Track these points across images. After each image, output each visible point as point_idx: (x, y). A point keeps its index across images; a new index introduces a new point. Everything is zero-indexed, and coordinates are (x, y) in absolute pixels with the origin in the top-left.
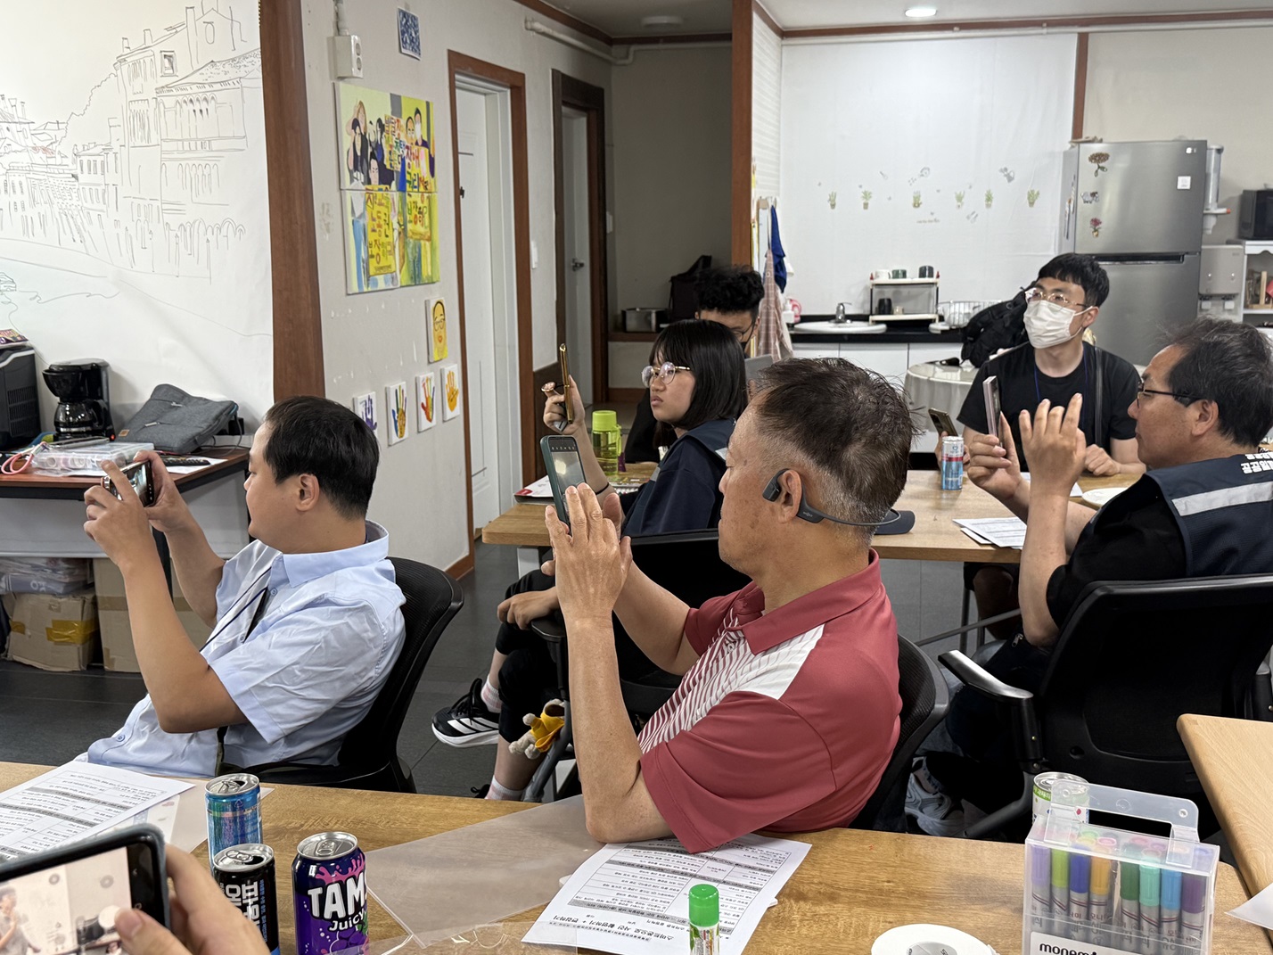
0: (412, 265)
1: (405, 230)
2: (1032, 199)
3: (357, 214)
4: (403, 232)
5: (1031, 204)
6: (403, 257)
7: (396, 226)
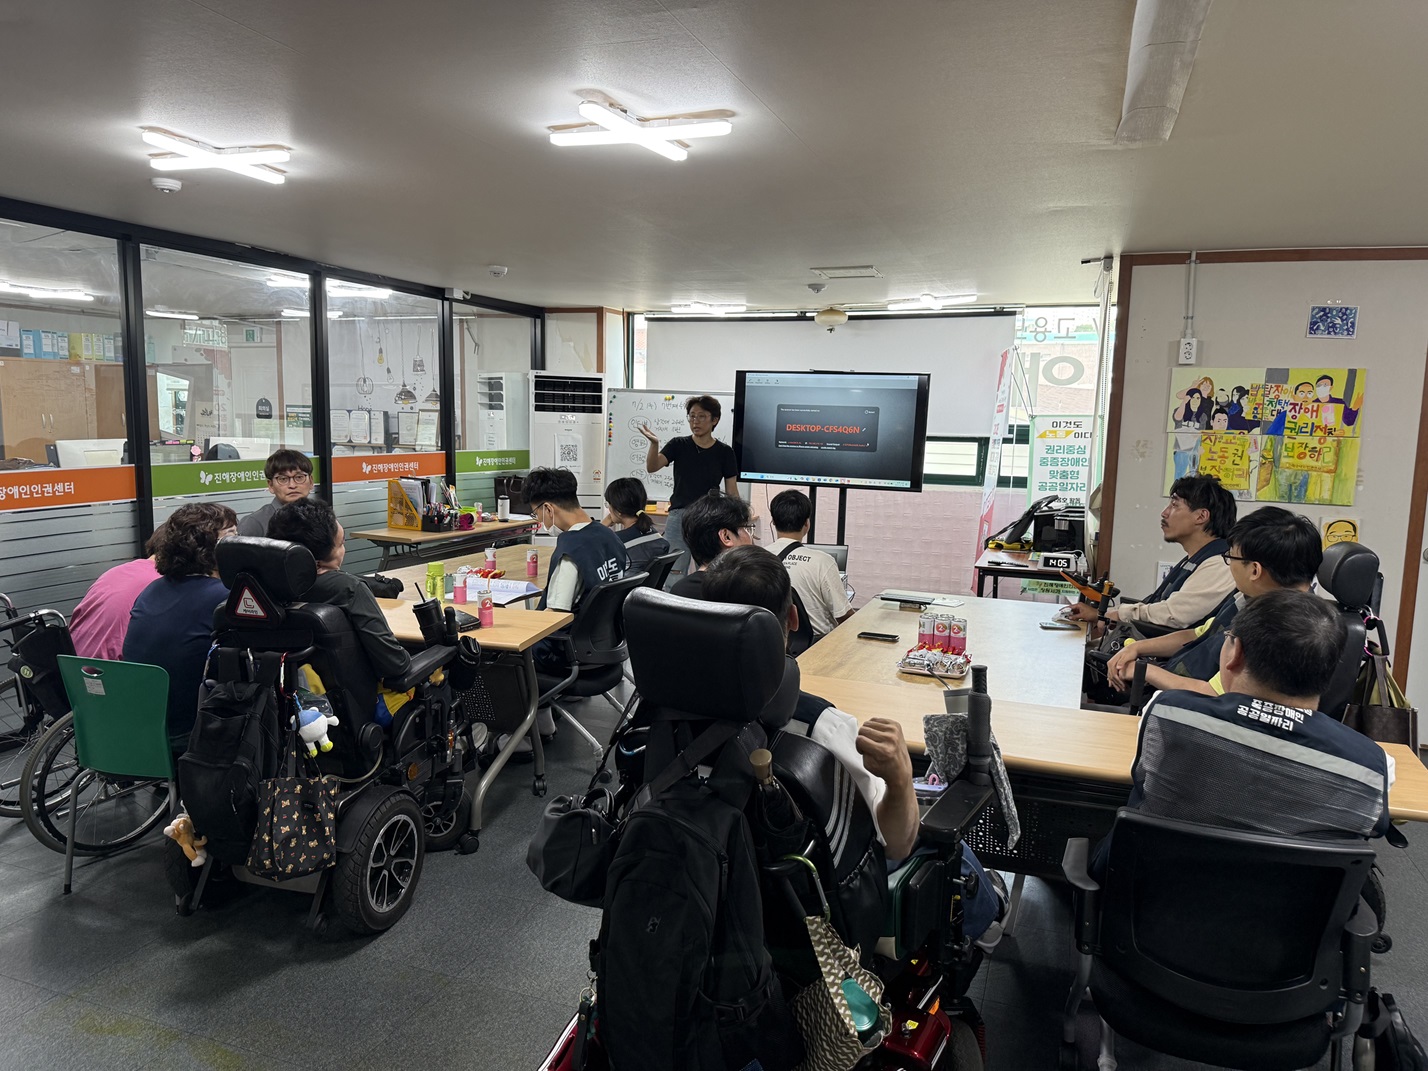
0: (1285, 488)
1: (1275, 462)
3: (1183, 448)
4: (1272, 463)
6: (1268, 482)
7: (1256, 456)
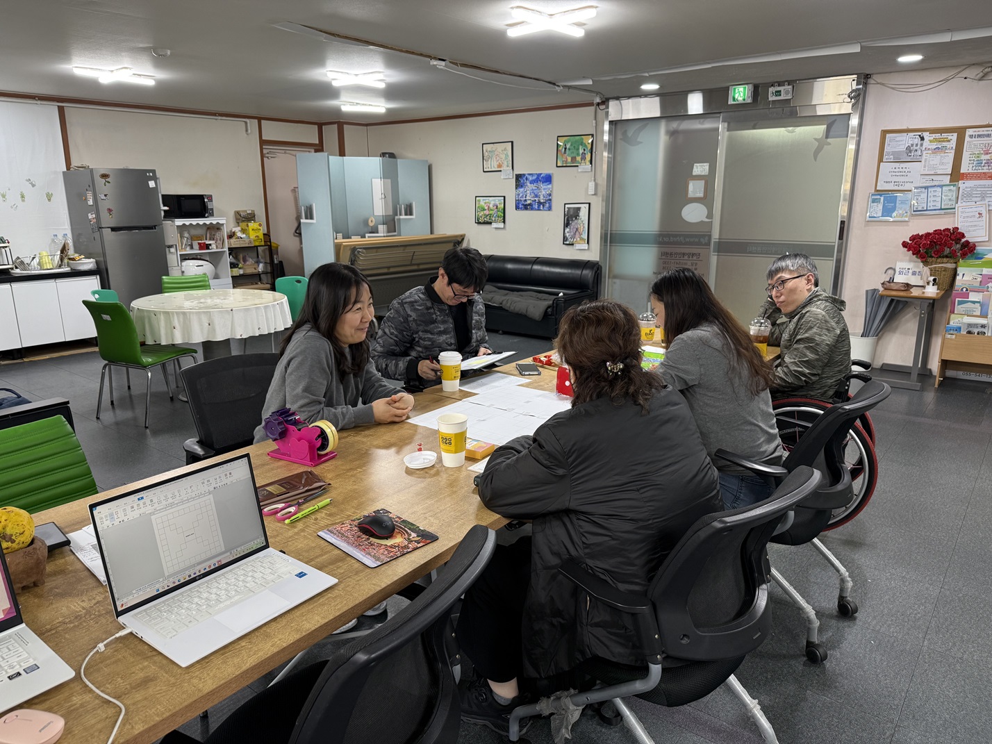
2: (49, 197)
5: (49, 200)
